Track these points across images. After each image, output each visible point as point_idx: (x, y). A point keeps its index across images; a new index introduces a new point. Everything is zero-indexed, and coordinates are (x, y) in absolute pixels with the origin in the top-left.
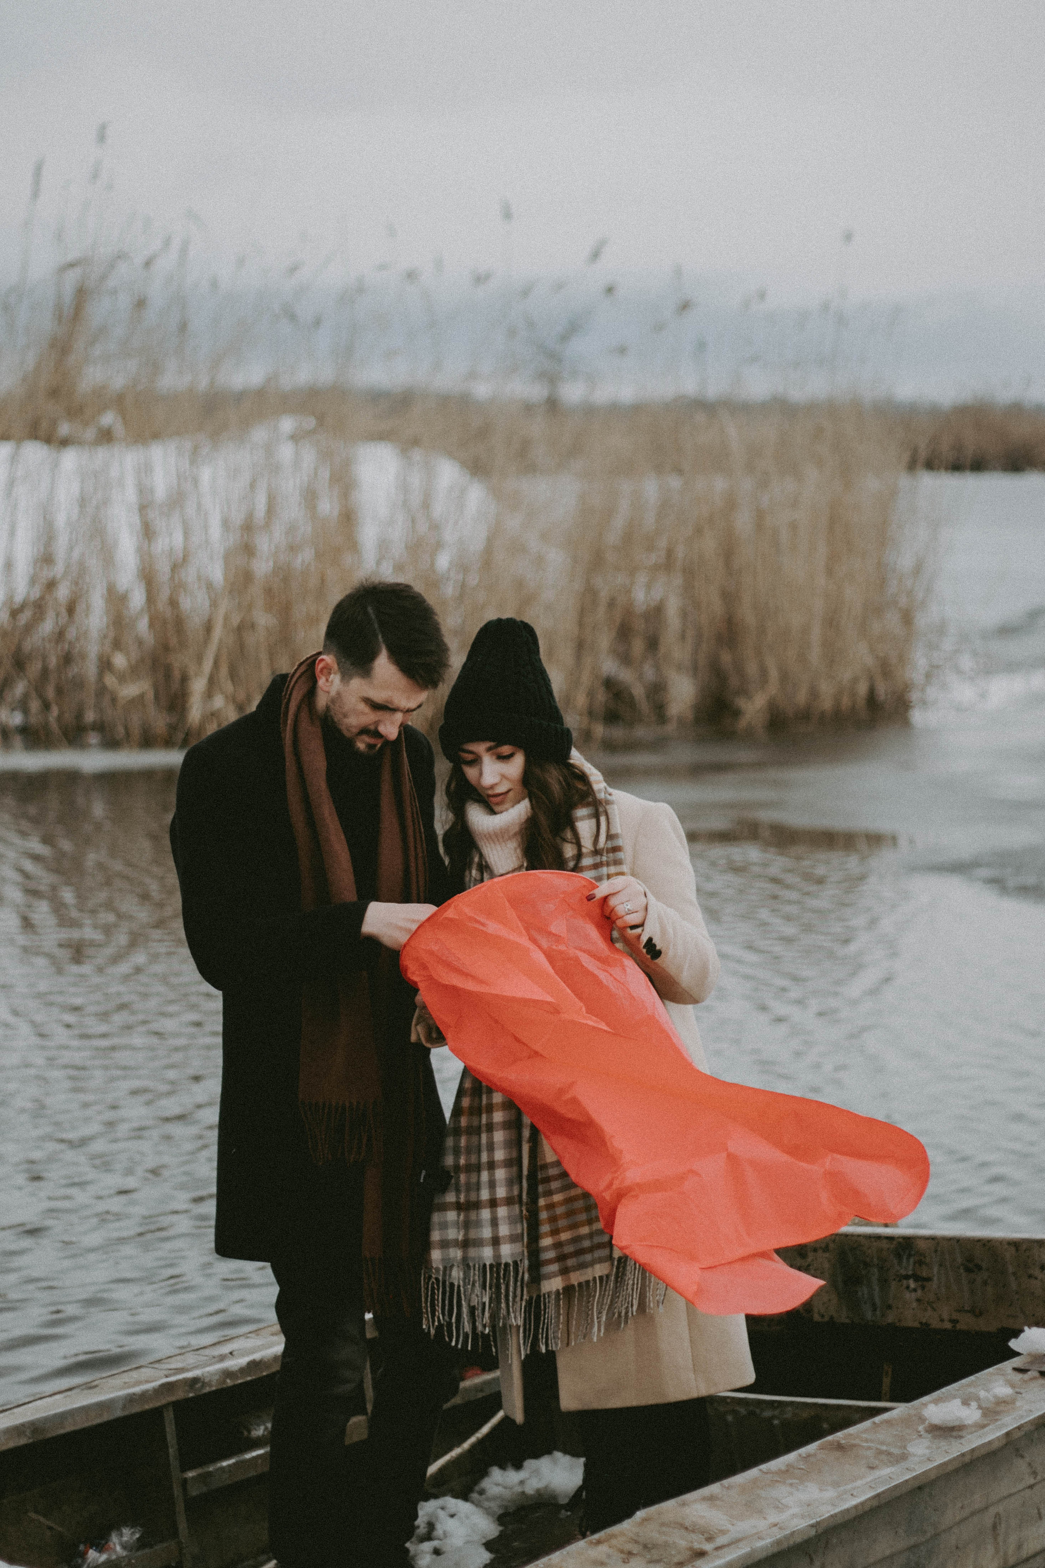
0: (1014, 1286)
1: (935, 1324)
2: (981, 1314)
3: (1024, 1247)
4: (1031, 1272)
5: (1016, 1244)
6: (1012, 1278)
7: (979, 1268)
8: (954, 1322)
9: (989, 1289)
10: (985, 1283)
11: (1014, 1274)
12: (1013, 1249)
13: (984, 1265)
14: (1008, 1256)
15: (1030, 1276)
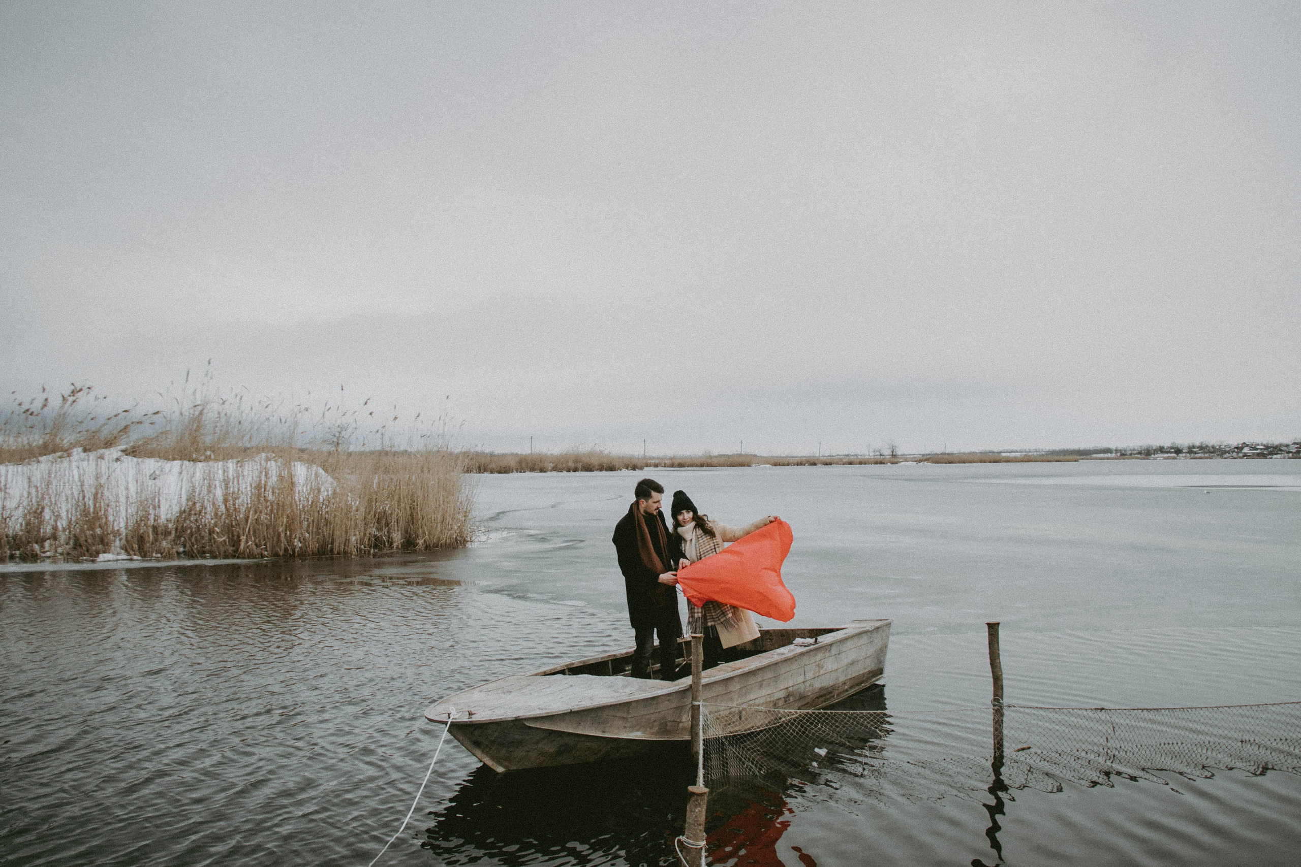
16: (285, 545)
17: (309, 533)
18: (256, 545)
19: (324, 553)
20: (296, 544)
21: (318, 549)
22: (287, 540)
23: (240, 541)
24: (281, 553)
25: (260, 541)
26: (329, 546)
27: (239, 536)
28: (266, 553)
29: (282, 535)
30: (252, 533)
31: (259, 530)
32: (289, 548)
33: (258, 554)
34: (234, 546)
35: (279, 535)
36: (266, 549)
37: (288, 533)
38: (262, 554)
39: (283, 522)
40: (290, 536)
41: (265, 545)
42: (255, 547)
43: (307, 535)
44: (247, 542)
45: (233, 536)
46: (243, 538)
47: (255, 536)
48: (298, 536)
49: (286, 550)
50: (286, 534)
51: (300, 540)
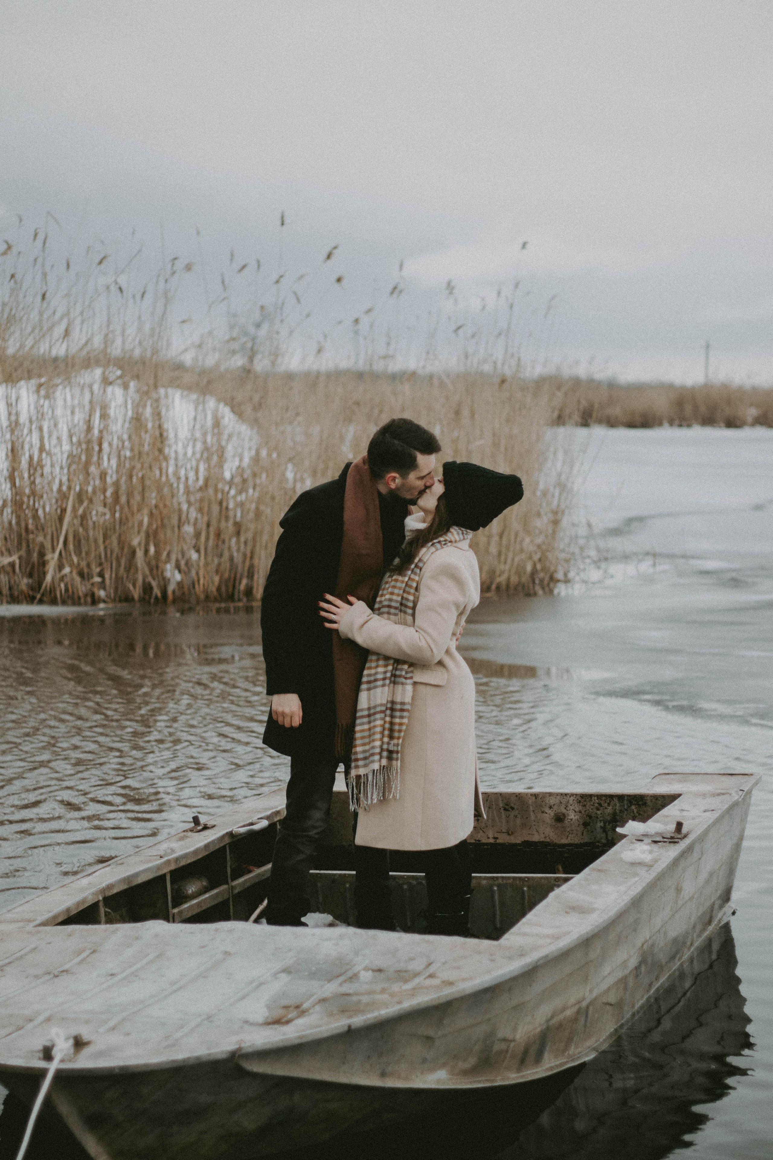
0: (533, 817)
1: (484, 840)
2: (512, 833)
3: (540, 796)
4: (543, 810)
5: (536, 796)
6: (532, 813)
7: (513, 808)
8: (497, 838)
9: (519, 821)
10: (516, 817)
11: (533, 811)
12: (534, 798)
13: (515, 807)
14: (530, 802)
15: (543, 812)
16: (145, 577)
17: (198, 551)
18: (81, 574)
19: (231, 597)
20: (168, 574)
21: (219, 589)
22: (149, 564)
23: (43, 564)
24: (136, 593)
25: (88, 566)
26: (244, 582)
27: (42, 554)
28: (102, 593)
29: (140, 554)
30: (71, 547)
31: (88, 540)
32: (154, 584)
33: (86, 596)
34: (30, 575)
35: (133, 553)
36: (102, 585)
37: (152, 549)
38: (93, 595)
39: (141, 523)
40: (158, 553)
41: (101, 575)
42: (78, 579)
43: (194, 556)
44: (61, 567)
45: (29, 552)
46: (52, 559)
47: (78, 553)
48: (173, 557)
49: (147, 588)
50: (146, 551)
51: (178, 567)
